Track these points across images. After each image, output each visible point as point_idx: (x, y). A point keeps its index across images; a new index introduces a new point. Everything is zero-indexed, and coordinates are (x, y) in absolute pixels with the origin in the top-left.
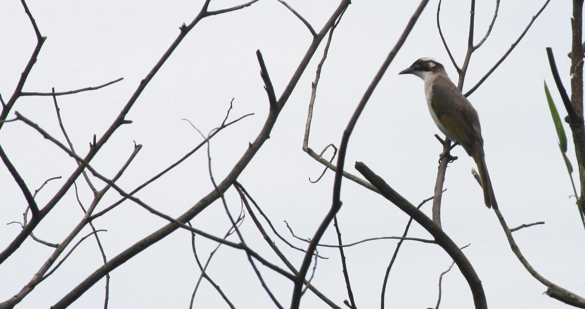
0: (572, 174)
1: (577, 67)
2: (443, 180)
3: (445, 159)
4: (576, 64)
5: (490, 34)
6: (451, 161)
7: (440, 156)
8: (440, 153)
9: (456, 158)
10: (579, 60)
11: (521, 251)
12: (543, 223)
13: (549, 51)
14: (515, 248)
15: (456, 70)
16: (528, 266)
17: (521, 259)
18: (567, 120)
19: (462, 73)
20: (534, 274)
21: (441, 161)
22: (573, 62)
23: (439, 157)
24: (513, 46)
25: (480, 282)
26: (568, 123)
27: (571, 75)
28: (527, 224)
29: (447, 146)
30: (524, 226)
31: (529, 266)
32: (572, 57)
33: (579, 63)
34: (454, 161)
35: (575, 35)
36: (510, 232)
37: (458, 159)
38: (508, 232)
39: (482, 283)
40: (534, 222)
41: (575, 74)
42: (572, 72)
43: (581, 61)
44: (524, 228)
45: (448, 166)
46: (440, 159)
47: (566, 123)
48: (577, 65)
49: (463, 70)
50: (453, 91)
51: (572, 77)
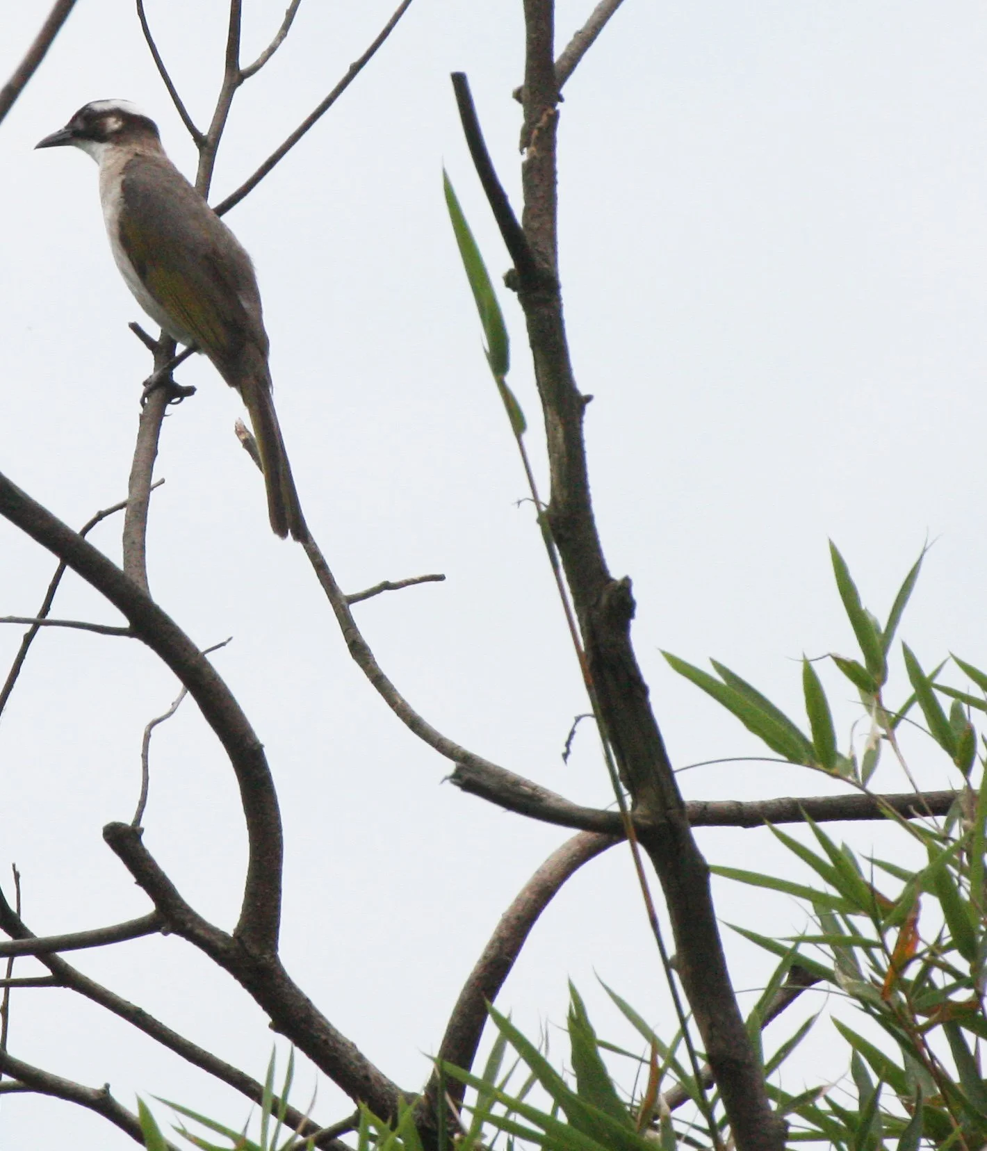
0: (525, 437)
1: (540, 129)
2: (154, 453)
3: (157, 394)
4: (538, 120)
5: (289, 33)
6: (177, 399)
7: (145, 384)
8: (146, 377)
9: (190, 391)
10: (545, 110)
11: (376, 660)
12: (440, 578)
13: (459, 81)
14: (359, 650)
15: (192, 137)
16: (396, 703)
17: (379, 681)
18: (510, 281)
19: (207, 146)
20: (415, 724)
21: (146, 399)
22: (528, 115)
23: (142, 389)
24: (356, 68)
25: (261, 747)
26: (514, 289)
27: (522, 153)
28: (393, 580)
29: (165, 355)
30: (387, 586)
31: (400, 702)
32: (523, 97)
33: (545, 118)
34: (186, 399)
35: (534, 36)
36: (344, 603)
37: (196, 393)
38: (341, 605)
39: (265, 750)
40: (416, 576)
41: (533, 148)
42: (525, 143)
43: (551, 112)
44: (386, 592)
45: (166, 413)
46: (146, 395)
47: (509, 290)
48: (539, 125)
49: (212, 137)
50: (182, 199)
51: (525, 158)
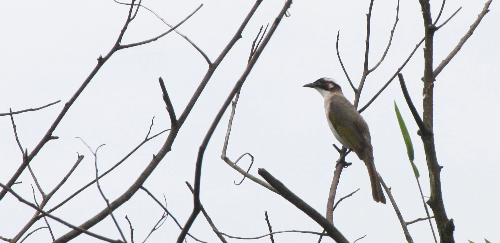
0: (419, 179)
1: (428, 89)
2: (338, 182)
3: (340, 165)
4: (428, 87)
6: (346, 166)
7: (337, 162)
8: (337, 160)
9: (350, 164)
10: (429, 83)
13: (400, 76)
15: (353, 90)
18: (419, 133)
19: (358, 92)
21: (337, 167)
22: (425, 85)
23: (336, 163)
26: (420, 136)
27: (423, 95)
29: (343, 153)
32: (424, 79)
33: (430, 86)
34: (349, 166)
35: (427, 62)
36: (405, 224)
37: (352, 164)
41: (426, 95)
42: (424, 93)
43: (431, 84)
45: (343, 170)
46: (337, 165)
47: (419, 136)
48: (428, 88)
49: (359, 90)
51: (424, 97)
